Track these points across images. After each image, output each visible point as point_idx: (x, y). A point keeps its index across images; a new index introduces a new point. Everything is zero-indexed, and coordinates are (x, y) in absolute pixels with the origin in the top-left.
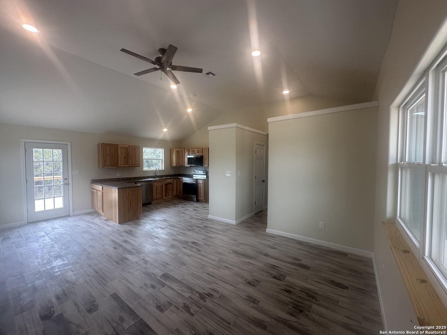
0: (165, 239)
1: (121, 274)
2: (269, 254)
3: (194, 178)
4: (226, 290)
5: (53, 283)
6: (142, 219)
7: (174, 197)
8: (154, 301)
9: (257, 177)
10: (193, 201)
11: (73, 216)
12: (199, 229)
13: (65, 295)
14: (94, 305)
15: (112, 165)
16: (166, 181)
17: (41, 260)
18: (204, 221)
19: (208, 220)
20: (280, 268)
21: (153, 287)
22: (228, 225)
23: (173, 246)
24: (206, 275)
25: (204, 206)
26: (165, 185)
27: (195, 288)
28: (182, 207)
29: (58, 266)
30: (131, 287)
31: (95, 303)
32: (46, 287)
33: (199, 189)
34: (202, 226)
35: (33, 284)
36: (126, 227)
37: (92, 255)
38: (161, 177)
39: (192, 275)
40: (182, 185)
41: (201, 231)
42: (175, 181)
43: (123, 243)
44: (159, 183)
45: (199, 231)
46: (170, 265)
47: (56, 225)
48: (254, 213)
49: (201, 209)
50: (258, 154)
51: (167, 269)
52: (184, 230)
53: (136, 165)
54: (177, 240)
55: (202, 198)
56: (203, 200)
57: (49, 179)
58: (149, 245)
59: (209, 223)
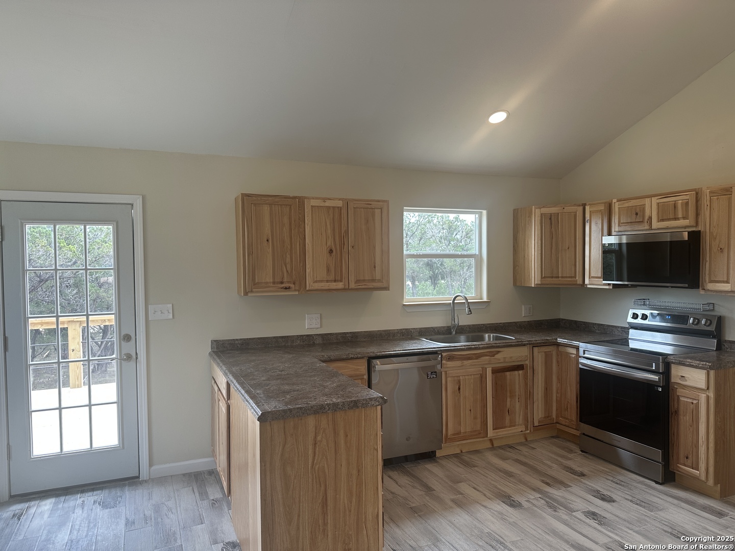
7: (536, 430)
15: (282, 283)
16: (497, 356)
26: (495, 371)
38: (475, 331)
40: (573, 378)
42: (539, 354)
44: (466, 362)
53: (373, 280)
55: (700, 467)
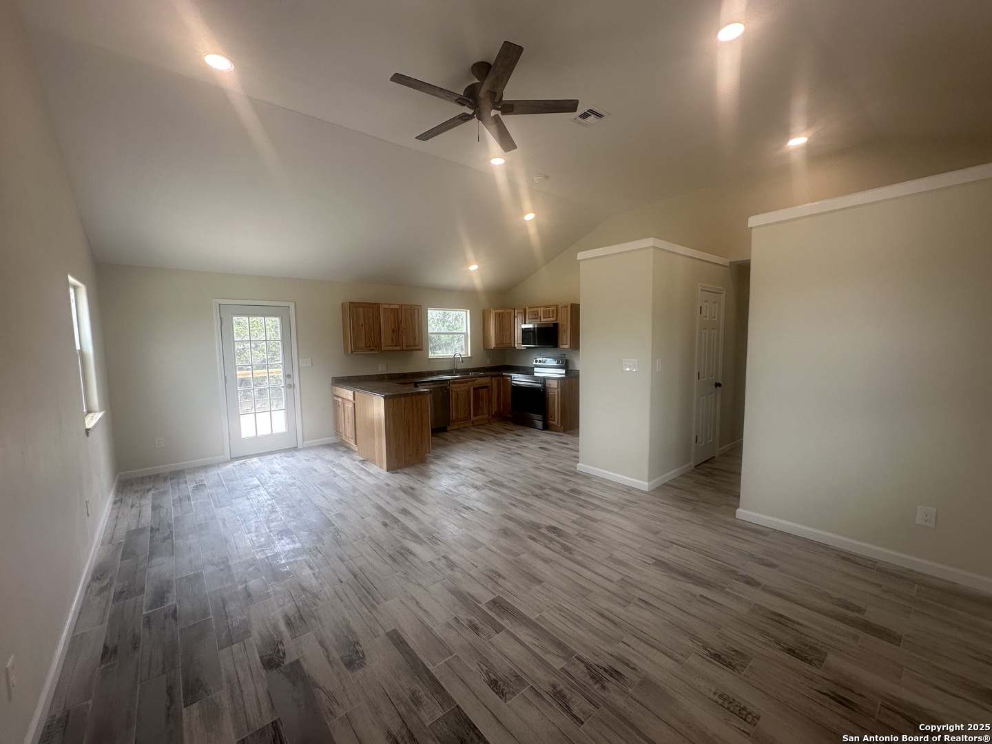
0: (486, 513)
1: (403, 588)
2: (758, 579)
3: (536, 374)
4: (655, 665)
5: (278, 589)
6: (432, 463)
7: (493, 416)
8: (481, 664)
9: (701, 375)
10: (534, 427)
11: (303, 449)
12: (560, 496)
13: (301, 618)
14: (357, 652)
15: (370, 347)
16: (475, 382)
17: (257, 536)
18: (568, 475)
19: (576, 474)
20: (798, 623)
21: (475, 628)
22: (629, 490)
23: (505, 532)
24: (596, 616)
25: (564, 441)
26: (474, 389)
27: (574, 648)
28: (514, 440)
29: (285, 552)
30: (426, 620)
31: (357, 648)
32: (268, 595)
33: (551, 401)
34: (566, 489)
35: (246, 586)
36: (401, 479)
37: (344, 536)
38: (464, 372)
39: (559, 610)
40: (510, 390)
41: (565, 502)
42: (494, 381)
43: (401, 515)
44: (461, 385)
45: (561, 500)
46: (504, 578)
47: (275, 466)
48: (692, 463)
49: (556, 446)
50: (706, 317)
51: (500, 589)
52: (526, 495)
53: (415, 346)
54: (512, 518)
55: (556, 420)
56: (559, 426)
57: (260, 375)
58: (453, 526)
59: (578, 481)
